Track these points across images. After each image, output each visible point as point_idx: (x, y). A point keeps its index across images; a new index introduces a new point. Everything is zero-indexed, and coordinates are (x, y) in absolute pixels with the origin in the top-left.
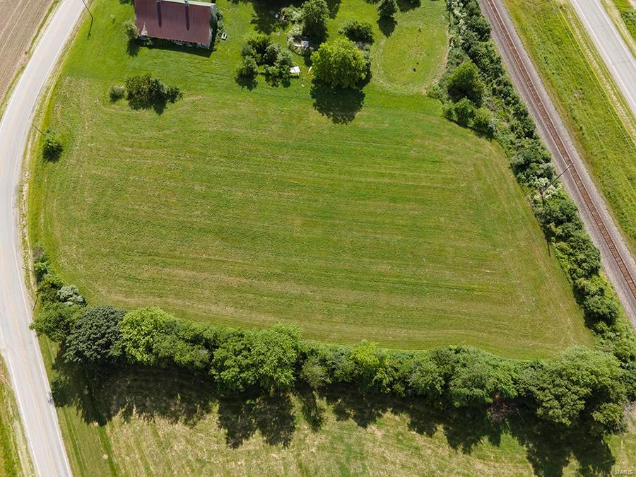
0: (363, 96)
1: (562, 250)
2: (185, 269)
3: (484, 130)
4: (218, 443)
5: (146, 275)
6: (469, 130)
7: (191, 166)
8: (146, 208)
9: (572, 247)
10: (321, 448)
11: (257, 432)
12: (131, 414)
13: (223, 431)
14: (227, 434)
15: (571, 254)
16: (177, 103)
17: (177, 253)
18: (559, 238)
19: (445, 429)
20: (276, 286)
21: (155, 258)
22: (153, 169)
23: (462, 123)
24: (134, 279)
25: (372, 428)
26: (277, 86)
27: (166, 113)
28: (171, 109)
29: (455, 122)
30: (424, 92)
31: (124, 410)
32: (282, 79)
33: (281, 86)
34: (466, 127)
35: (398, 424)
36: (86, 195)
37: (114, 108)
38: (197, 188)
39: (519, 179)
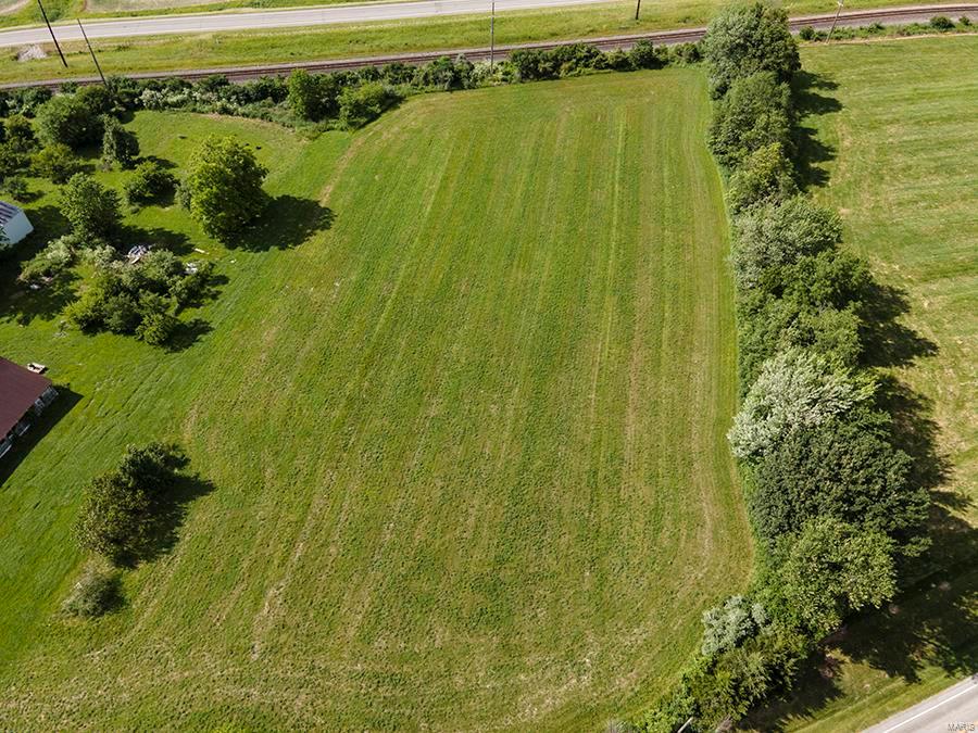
1: (571, 69)
2: (623, 426)
3: (390, 101)
5: (645, 491)
7: (377, 422)
8: (476, 502)
15: (577, 64)
17: (589, 439)
18: (556, 67)
20: (643, 302)
21: (600, 475)
22: (373, 494)
24: (657, 511)
26: (219, 293)
27: (211, 475)
32: (203, 288)
33: (220, 288)
34: (379, 115)
35: (823, 195)
36: (421, 647)
38: (433, 411)
39: (470, 87)
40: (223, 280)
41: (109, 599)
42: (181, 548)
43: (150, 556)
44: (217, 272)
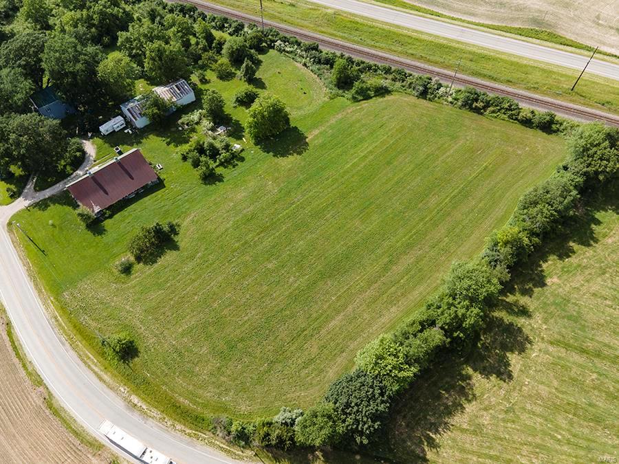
0: (296, 128)
1: (493, 112)
2: (333, 318)
3: (382, 91)
4: (500, 388)
5: (315, 350)
6: (374, 98)
7: (247, 258)
8: (253, 312)
9: (496, 106)
10: (546, 321)
11: (508, 354)
12: (433, 440)
13: (493, 378)
14: (498, 376)
15: (499, 110)
16: (182, 232)
17: (315, 315)
18: (485, 108)
19: (574, 241)
20: (398, 268)
21: (305, 333)
22: (223, 285)
23: (367, 98)
24: (312, 361)
25: (548, 281)
26: (237, 165)
27: (181, 244)
28: (182, 240)
29: (362, 100)
30: (326, 99)
31: (426, 444)
32: (234, 159)
33: (239, 163)
34: (371, 98)
35: (555, 264)
36: (195, 350)
37: (136, 278)
38: (270, 266)
39: (430, 99)
40: (242, 159)
41: (127, 270)
42: (156, 265)
43: (146, 263)
44: (243, 154)
